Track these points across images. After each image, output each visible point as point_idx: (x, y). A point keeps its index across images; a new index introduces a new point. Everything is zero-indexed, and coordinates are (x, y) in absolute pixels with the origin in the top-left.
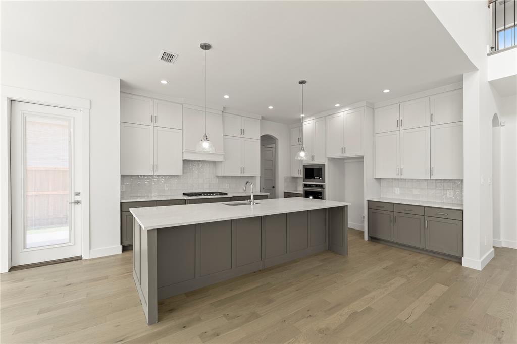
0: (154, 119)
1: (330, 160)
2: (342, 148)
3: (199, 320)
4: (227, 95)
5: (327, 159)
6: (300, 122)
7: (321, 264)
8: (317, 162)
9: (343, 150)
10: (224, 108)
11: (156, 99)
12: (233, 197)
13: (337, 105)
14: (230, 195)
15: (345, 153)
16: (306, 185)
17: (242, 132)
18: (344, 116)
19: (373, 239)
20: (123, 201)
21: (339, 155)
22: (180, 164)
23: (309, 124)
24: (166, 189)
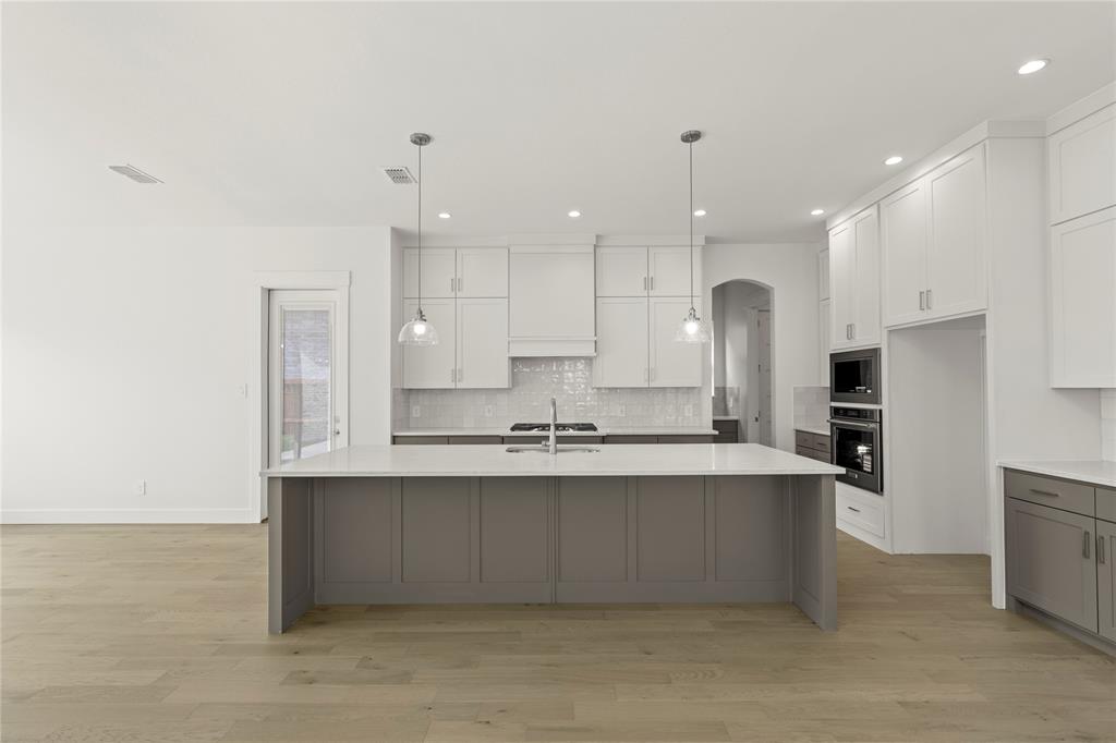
0: (456, 285)
1: (893, 332)
2: (921, 293)
3: (327, 650)
4: (576, 210)
5: (885, 333)
6: (820, 230)
7: (712, 630)
8: (860, 342)
9: (925, 299)
10: (597, 236)
11: (460, 248)
12: (608, 436)
13: (894, 161)
14: (601, 432)
15: (929, 308)
16: (836, 412)
17: (649, 283)
18: (926, 188)
19: (1024, 608)
20: (396, 434)
21: (914, 316)
22: (505, 366)
23: (842, 235)
24: (487, 414)
